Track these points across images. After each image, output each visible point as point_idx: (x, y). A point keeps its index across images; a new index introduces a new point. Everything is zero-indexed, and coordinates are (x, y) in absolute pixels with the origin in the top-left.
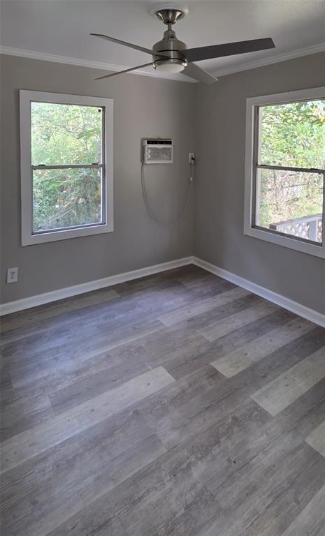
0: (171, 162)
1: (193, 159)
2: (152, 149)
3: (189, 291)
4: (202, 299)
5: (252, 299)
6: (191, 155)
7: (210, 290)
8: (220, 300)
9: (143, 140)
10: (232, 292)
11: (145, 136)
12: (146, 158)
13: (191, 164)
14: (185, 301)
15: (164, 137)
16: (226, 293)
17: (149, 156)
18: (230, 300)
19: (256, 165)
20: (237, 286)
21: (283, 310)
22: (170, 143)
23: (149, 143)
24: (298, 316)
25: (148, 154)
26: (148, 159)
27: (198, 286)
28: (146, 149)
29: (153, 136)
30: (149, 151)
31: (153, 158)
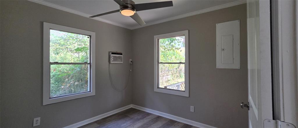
0: (122, 62)
1: (131, 62)
2: (113, 56)
3: (132, 119)
4: (138, 121)
5: (158, 118)
6: (131, 60)
7: (141, 117)
8: (146, 120)
9: (109, 52)
10: (150, 116)
11: (110, 51)
12: (111, 60)
13: (130, 64)
14: (130, 123)
15: (119, 51)
16: (148, 117)
17: (113, 60)
18: (150, 119)
19: (158, 63)
20: (152, 114)
21: (171, 120)
22: (121, 54)
23: (112, 53)
24: (177, 121)
25: (112, 59)
26: (112, 61)
27: (136, 116)
28: (111, 57)
29: (114, 51)
30: (112, 57)
31: (114, 61)
